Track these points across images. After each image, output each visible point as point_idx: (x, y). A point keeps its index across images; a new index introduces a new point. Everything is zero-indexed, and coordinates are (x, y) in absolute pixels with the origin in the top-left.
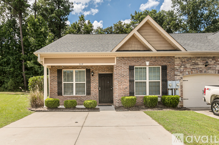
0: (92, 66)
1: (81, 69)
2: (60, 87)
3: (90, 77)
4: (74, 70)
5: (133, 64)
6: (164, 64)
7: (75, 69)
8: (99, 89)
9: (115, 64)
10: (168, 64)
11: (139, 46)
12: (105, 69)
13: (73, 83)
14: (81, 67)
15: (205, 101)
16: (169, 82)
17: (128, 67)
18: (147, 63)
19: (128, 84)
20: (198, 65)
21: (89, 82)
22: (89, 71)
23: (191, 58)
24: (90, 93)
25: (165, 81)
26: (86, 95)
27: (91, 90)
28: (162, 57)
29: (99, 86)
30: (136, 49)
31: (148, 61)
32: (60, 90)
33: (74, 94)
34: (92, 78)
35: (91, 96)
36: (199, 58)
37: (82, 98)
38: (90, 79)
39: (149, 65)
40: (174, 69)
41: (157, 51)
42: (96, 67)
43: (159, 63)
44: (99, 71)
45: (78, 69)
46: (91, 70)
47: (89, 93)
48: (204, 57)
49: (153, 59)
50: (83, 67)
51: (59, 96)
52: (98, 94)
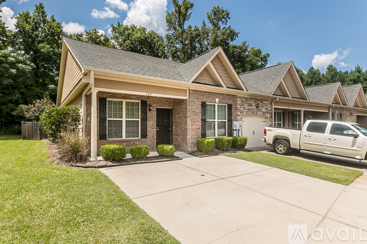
0: (149, 97)
1: (135, 99)
2: (103, 125)
3: (146, 113)
4: (124, 101)
5: (205, 100)
6: (230, 102)
7: (127, 99)
8: (157, 129)
9: (187, 98)
10: (233, 102)
11: (210, 80)
12: (165, 103)
13: (122, 121)
14: (134, 97)
15: (265, 141)
16: (235, 123)
17: (200, 103)
18: (217, 100)
19: (200, 124)
20: (252, 106)
21: (144, 119)
22: (145, 104)
23: (247, 98)
24: (147, 135)
25: (230, 121)
26: (140, 138)
27: (148, 130)
28: (228, 95)
29: (157, 126)
30: (207, 82)
31: (217, 98)
32: (103, 130)
33: (124, 137)
34: (149, 114)
35: (148, 139)
36: (252, 99)
37: (135, 142)
38: (147, 115)
39: (219, 103)
40: (236, 109)
41: (228, 88)
42: (154, 99)
43: (226, 101)
44: (157, 105)
45: (131, 99)
46: (148, 103)
47: (144, 135)
48: (256, 99)
49: (222, 97)
50: (137, 97)
51: (101, 141)
52: (155, 137)
